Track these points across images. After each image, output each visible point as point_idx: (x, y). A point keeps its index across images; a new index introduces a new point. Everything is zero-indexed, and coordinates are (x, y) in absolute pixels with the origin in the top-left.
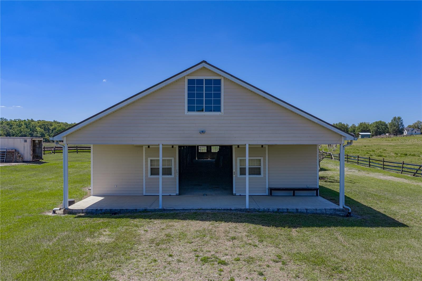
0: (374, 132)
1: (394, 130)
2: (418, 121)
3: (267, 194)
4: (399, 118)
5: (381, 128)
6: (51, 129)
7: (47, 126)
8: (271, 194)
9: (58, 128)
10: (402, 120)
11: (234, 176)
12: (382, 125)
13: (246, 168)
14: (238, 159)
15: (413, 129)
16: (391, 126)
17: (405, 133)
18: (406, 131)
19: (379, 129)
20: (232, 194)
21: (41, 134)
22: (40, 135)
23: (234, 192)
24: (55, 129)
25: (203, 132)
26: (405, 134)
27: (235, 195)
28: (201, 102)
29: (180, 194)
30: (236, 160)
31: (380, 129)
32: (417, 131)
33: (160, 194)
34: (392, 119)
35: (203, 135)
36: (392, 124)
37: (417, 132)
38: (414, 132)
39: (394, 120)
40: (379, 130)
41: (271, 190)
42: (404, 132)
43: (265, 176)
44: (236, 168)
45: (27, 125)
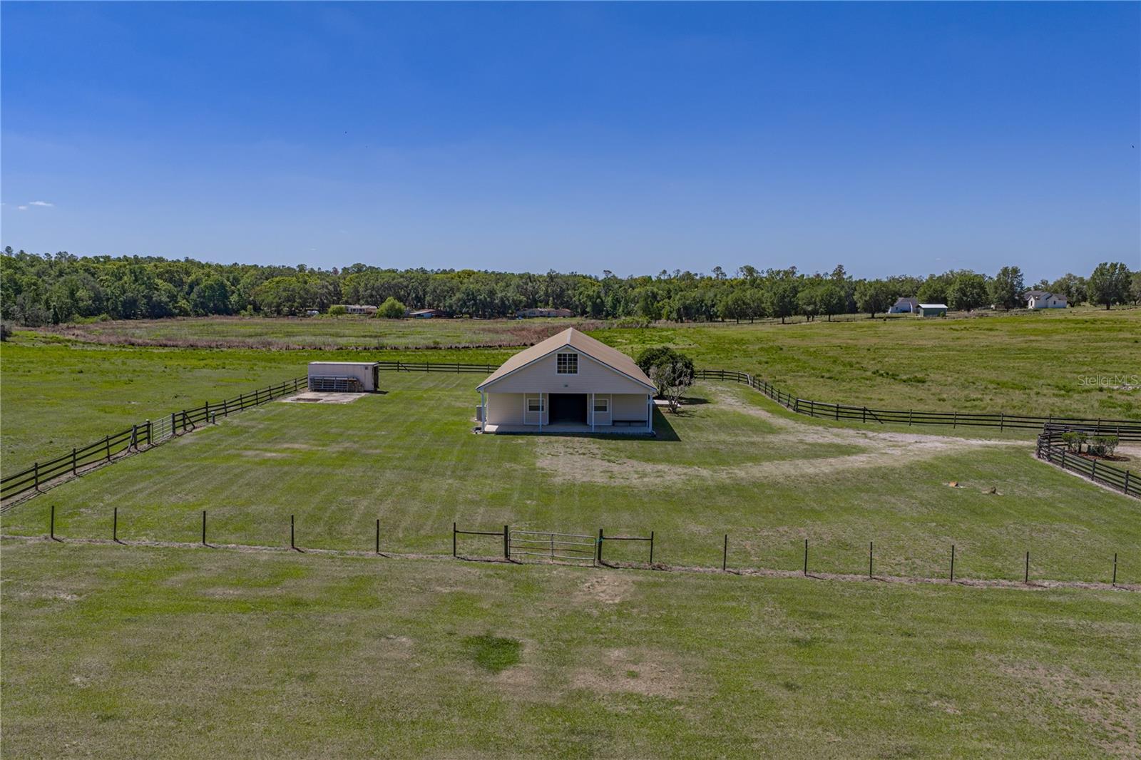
0: (954, 303)
1: (1001, 298)
2: (1069, 274)
3: (611, 424)
4: (1015, 271)
5: (971, 294)
6: (185, 283)
7: (179, 275)
8: (613, 425)
9: (206, 281)
10: (1021, 275)
11: (588, 411)
12: (973, 286)
14: (591, 402)
15: (1049, 295)
16: (996, 288)
17: (1032, 303)
18: (1032, 299)
19: (965, 295)
21: (168, 297)
22: (168, 300)
23: (588, 423)
24: (197, 282)
25: (566, 386)
26: (1030, 307)
28: (565, 368)
29: (550, 424)
30: (589, 402)
31: (968, 297)
32: (1060, 299)
33: (541, 424)
34: (999, 271)
35: (566, 388)
36: (999, 285)
37: (1058, 301)
38: (1050, 302)
39: (1004, 275)
40: (965, 298)
41: (614, 422)
42: (1030, 302)
43: (609, 412)
44: (591, 406)
45: (135, 276)
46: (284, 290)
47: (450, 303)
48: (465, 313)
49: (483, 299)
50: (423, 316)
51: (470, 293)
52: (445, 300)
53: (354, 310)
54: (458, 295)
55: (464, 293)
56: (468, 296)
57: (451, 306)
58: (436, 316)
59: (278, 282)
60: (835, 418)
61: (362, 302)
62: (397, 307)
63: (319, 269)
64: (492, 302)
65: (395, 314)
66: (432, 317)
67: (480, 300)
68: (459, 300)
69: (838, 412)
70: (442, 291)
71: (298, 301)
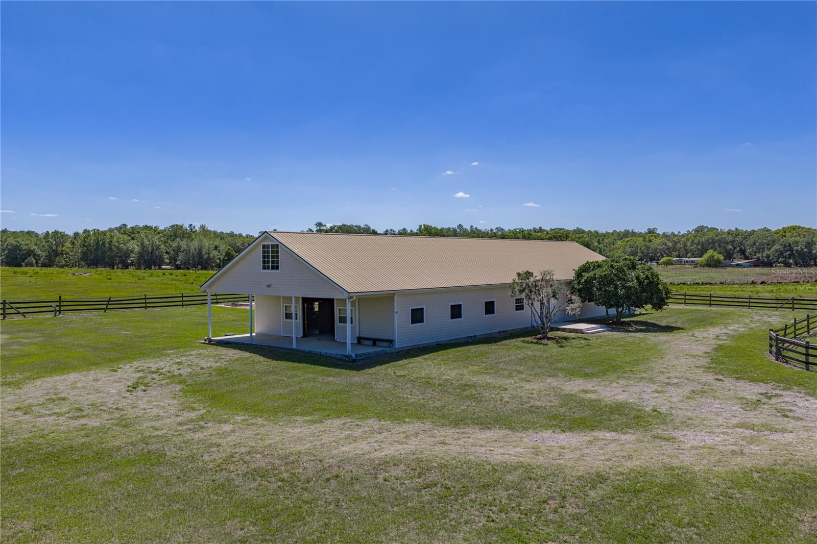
11: (335, 323)
13: (346, 317)
14: (338, 308)
20: (334, 339)
25: (270, 286)
27: (336, 341)
28: (269, 263)
29: (303, 337)
30: (336, 309)
35: (270, 288)
41: (359, 339)
43: (356, 325)
44: (337, 316)
46: (630, 247)
47: (767, 254)
48: (782, 262)
49: (800, 250)
50: (742, 265)
51: (787, 245)
52: (763, 251)
53: (687, 261)
54: (776, 247)
55: (781, 245)
56: (785, 247)
57: (768, 257)
58: (754, 265)
59: (627, 242)
60: (803, 366)
61: (689, 255)
62: (716, 257)
63: (679, 232)
64: (810, 252)
65: (713, 264)
66: (750, 266)
67: (797, 251)
68: (776, 251)
69: (807, 355)
70: (762, 244)
71: (639, 255)
